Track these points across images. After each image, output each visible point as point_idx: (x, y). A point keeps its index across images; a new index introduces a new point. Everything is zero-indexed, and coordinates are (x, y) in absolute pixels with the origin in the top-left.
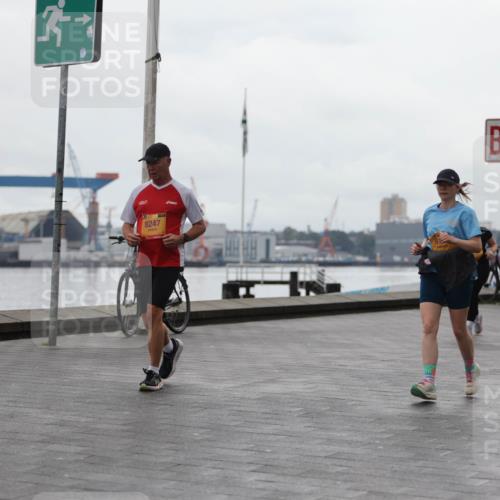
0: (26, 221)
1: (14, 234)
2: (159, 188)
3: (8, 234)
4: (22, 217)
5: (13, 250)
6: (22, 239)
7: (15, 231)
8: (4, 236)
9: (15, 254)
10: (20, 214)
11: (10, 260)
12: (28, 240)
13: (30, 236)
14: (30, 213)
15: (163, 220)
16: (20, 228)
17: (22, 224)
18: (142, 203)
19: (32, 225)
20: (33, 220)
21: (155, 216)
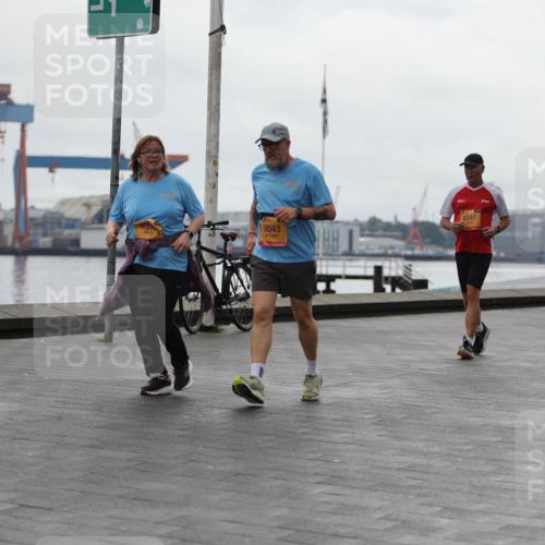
0: (88, 205)
1: (75, 220)
2: (474, 190)
3: (69, 219)
4: (84, 201)
5: (73, 237)
6: (84, 226)
7: (77, 216)
8: (64, 221)
9: (77, 242)
10: (81, 198)
11: (70, 249)
12: (92, 226)
13: (93, 223)
14: (92, 197)
15: (478, 215)
16: (81, 213)
17: (84, 209)
18: (459, 201)
19: (95, 210)
20: (95, 205)
21: (471, 212)
